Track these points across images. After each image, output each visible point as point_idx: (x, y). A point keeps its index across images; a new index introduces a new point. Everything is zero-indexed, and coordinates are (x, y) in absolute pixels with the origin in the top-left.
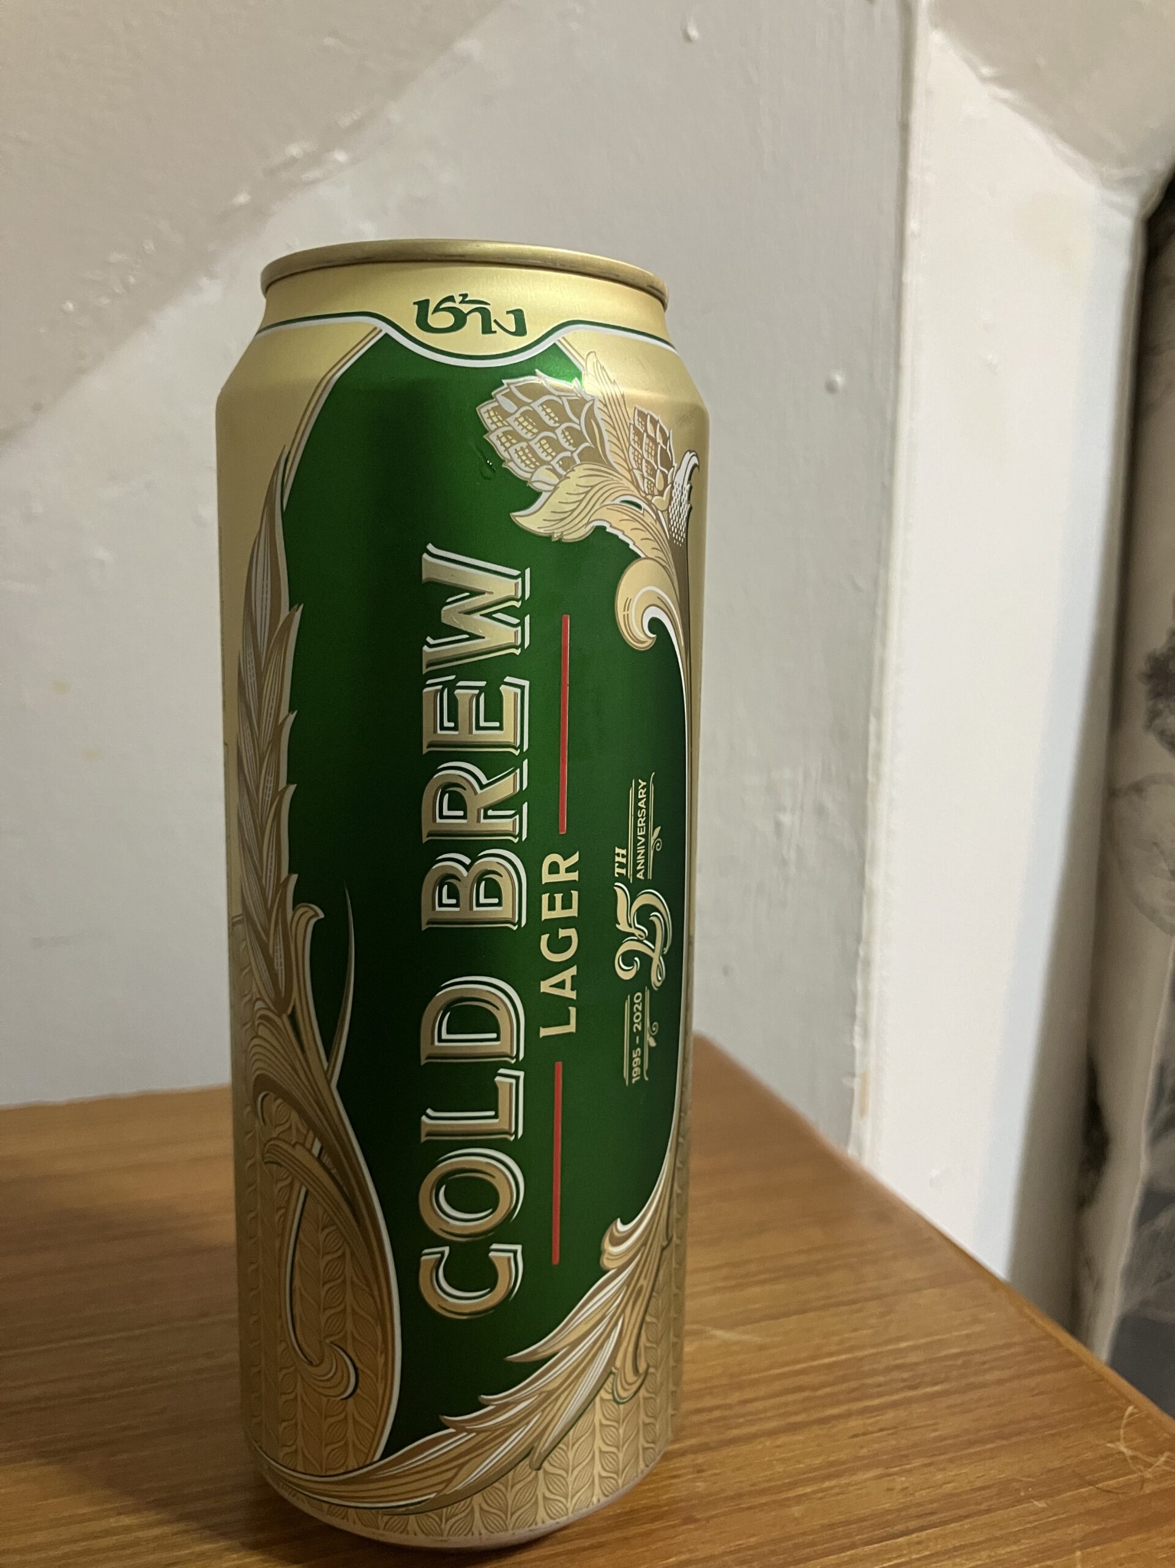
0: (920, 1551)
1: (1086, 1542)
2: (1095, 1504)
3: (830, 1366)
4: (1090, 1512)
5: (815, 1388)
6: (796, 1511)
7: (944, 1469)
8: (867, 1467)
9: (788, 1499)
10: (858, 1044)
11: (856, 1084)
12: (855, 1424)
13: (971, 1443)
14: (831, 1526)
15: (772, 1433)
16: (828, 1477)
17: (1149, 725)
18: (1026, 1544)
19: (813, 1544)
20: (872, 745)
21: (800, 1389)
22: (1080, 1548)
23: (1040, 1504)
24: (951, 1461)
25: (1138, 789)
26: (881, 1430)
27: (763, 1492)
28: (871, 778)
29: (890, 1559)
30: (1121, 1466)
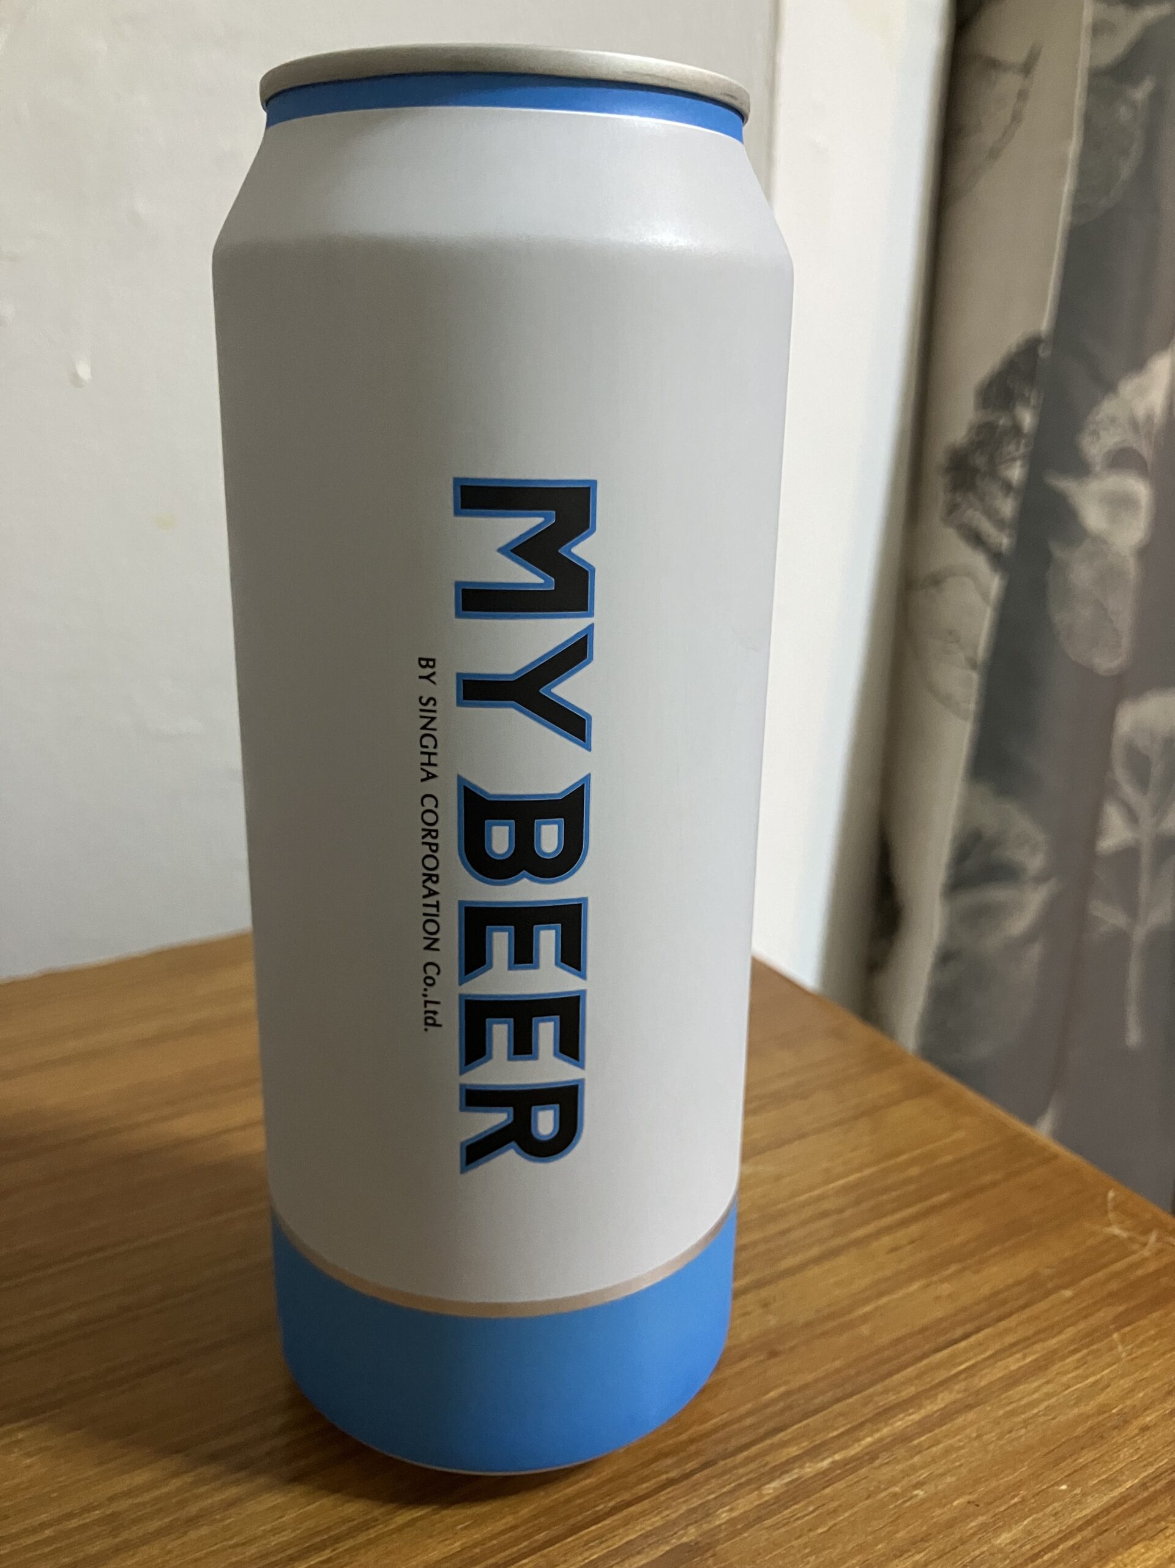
0: (982, 1353)
1: (1121, 1321)
2: (1114, 1286)
3: (845, 1188)
4: (1111, 1295)
6: (865, 1330)
7: (978, 1271)
8: (911, 1280)
9: (852, 1320)
12: (886, 1240)
13: (990, 1244)
14: (899, 1340)
15: (817, 1260)
16: (881, 1294)
18: (1070, 1332)
19: (889, 1360)
21: (825, 1214)
22: (1117, 1329)
23: (1068, 1293)
24: (979, 1262)
25: (935, 581)
26: (912, 1242)
27: (830, 1317)
29: (961, 1364)
30: (1121, 1248)
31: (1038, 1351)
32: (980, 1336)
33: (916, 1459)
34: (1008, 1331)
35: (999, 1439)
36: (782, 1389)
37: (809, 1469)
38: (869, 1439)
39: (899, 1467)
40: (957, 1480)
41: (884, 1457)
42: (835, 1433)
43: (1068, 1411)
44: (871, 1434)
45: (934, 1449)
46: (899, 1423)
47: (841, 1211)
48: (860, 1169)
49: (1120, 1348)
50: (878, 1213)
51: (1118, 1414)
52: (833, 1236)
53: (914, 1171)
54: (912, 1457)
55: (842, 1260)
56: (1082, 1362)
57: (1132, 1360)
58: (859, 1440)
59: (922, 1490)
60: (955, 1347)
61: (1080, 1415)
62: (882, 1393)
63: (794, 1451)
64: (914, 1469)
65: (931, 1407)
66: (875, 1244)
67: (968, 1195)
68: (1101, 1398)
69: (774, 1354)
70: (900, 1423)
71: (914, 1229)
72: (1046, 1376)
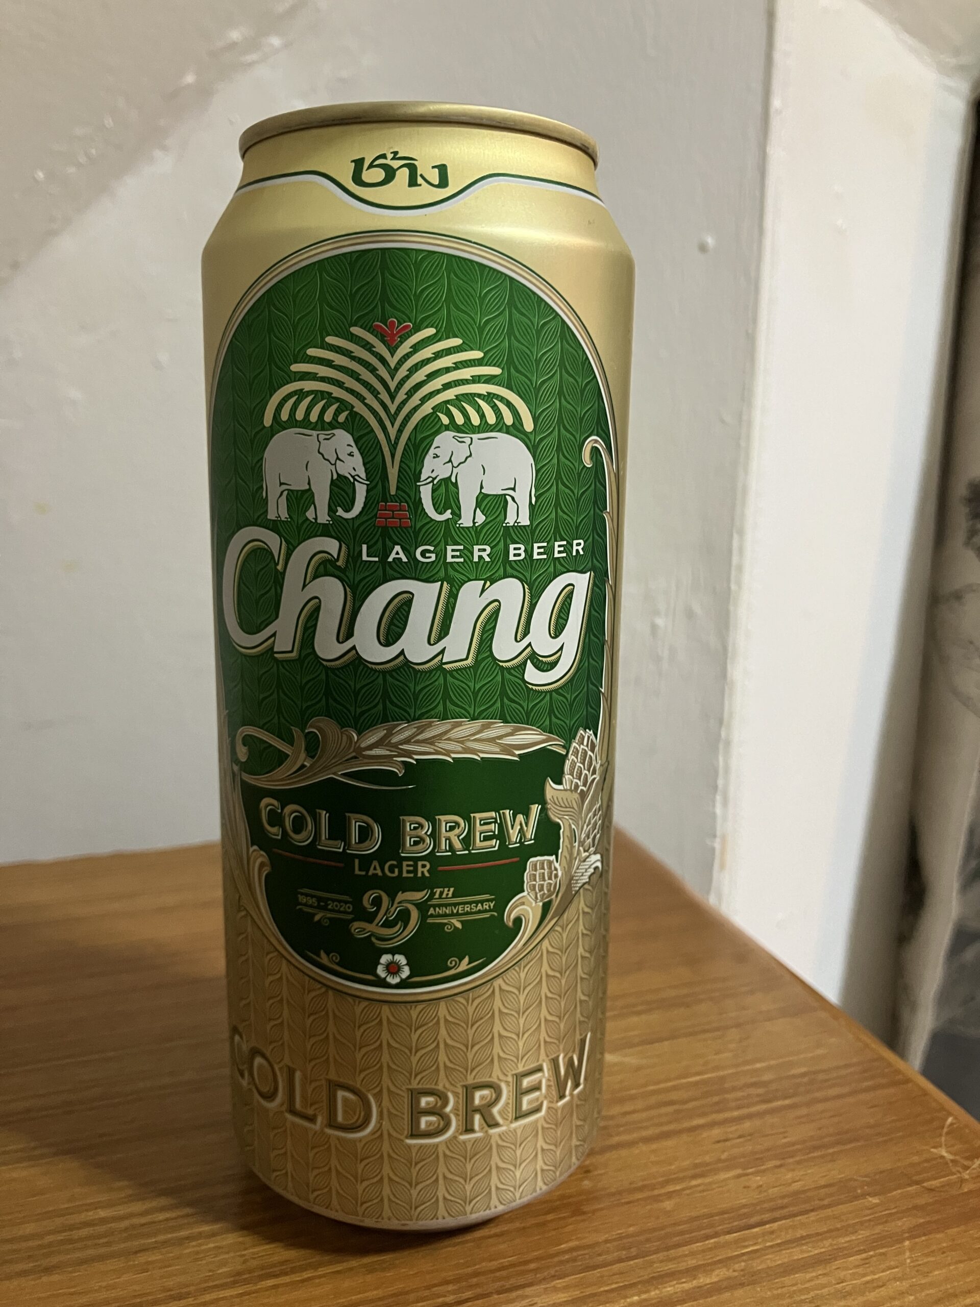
0: (772, 1240)
1: (914, 1233)
2: (921, 1201)
3: (696, 1083)
4: (915, 1207)
5: (685, 1102)
6: (668, 1205)
7: (793, 1170)
8: (728, 1168)
9: (659, 1195)
10: (719, 810)
11: (717, 845)
12: (716, 1132)
13: (816, 1148)
14: (697, 1218)
15: (648, 1140)
16: (694, 1177)
17: (968, 543)
18: (863, 1234)
19: (682, 1233)
20: (735, 559)
21: (671, 1103)
22: (908, 1238)
23: (875, 1200)
24: (799, 1163)
25: (958, 596)
26: (740, 1137)
27: (641, 1189)
28: (733, 587)
29: (746, 1247)
30: (941, 1166)
31: (824, 1247)
32: (775, 1225)
34: (803, 1225)
36: (574, 1243)
38: (636, 1298)
42: (606, 1288)
44: (639, 1295)
49: (907, 1254)
50: (719, 1107)
52: (670, 1122)
53: (766, 1077)
55: (669, 1143)
56: (866, 1262)
57: (914, 1267)
58: (626, 1297)
60: (747, 1232)
62: (662, 1261)
65: (704, 1280)
66: (705, 1134)
68: (872, 1295)
69: (576, 1213)
70: (671, 1289)
71: (746, 1126)
72: (826, 1269)
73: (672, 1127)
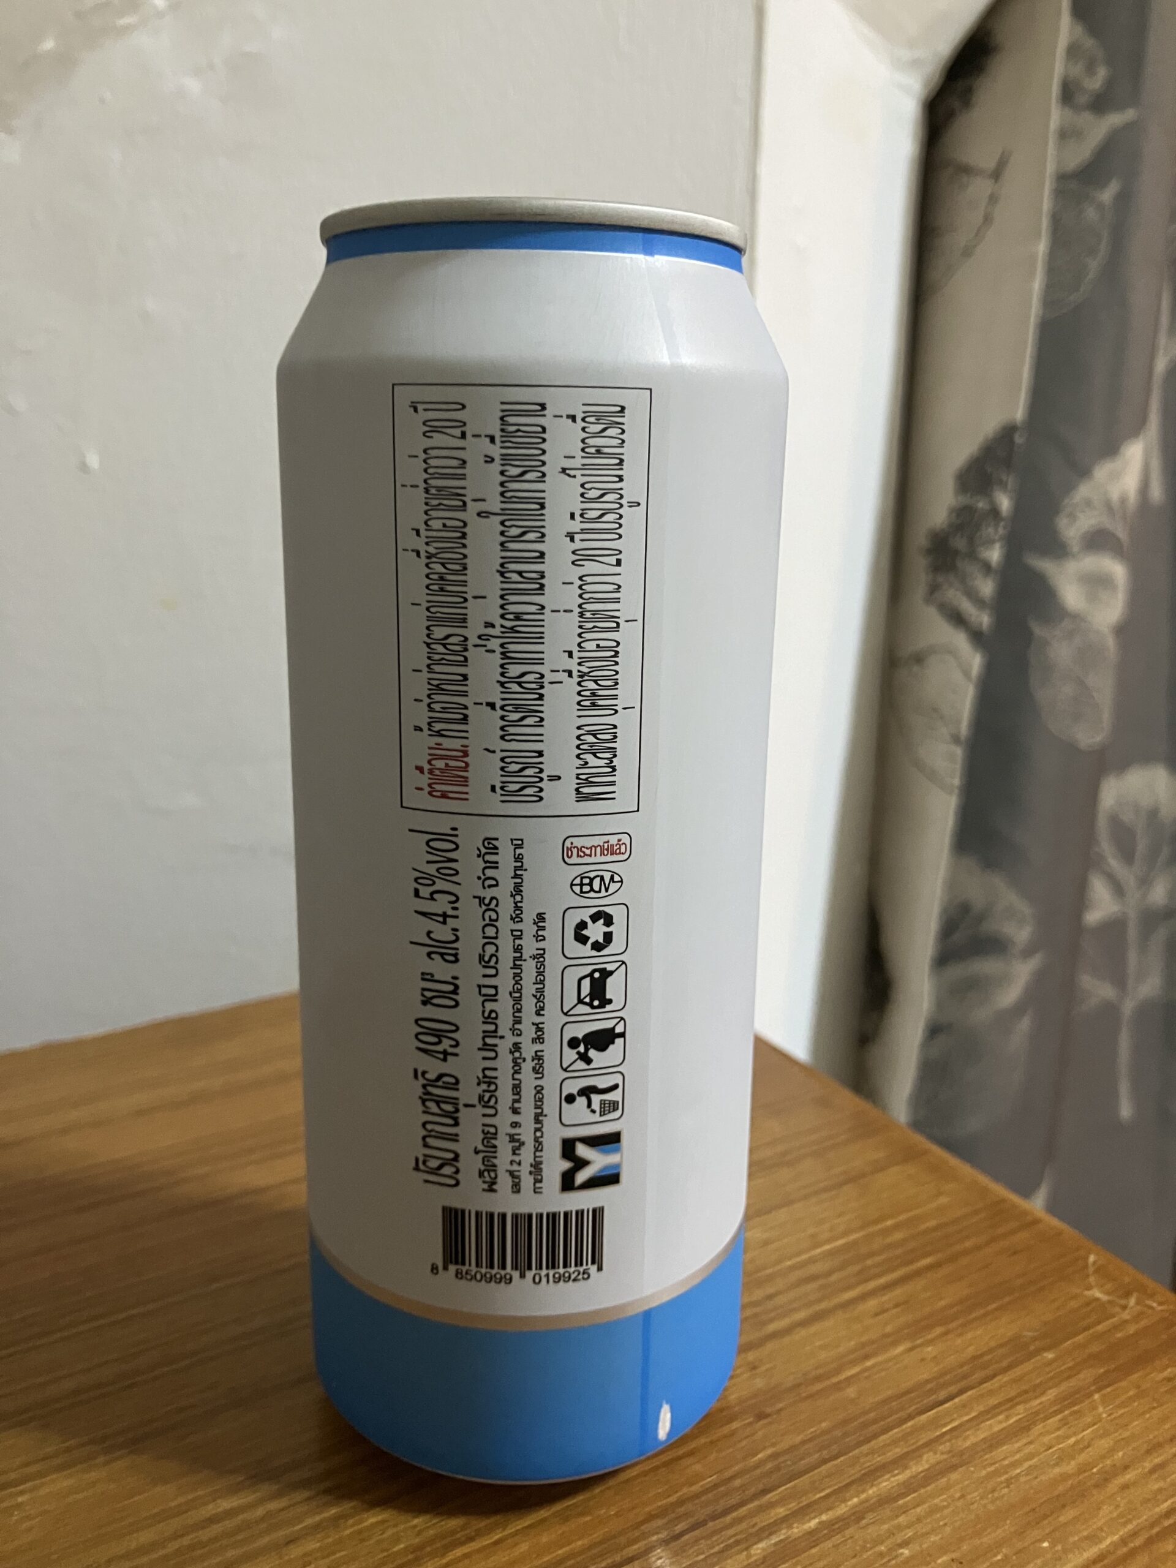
0: (967, 1414)
1: (1101, 1383)
2: (1095, 1348)
3: (831, 1253)
4: (1091, 1358)
5: (825, 1276)
6: (851, 1392)
7: (961, 1334)
8: (894, 1344)
9: (839, 1383)
12: (872, 1304)
13: (975, 1307)
14: (885, 1402)
15: (804, 1323)
16: (866, 1357)
18: (1051, 1394)
19: (875, 1421)
21: (812, 1278)
22: (1099, 1390)
23: (1050, 1355)
24: (964, 1325)
25: (919, 659)
26: (897, 1306)
27: (818, 1379)
29: (945, 1425)
30: (1102, 1311)
31: (1020, 1412)
32: (964, 1396)
33: (902, 1519)
34: (991, 1393)
35: (982, 1498)
36: (769, 1451)
37: (797, 1530)
38: (855, 1500)
39: (886, 1526)
40: (942, 1538)
41: (870, 1517)
42: (822, 1494)
43: (1050, 1470)
44: (857, 1496)
45: (919, 1510)
46: (885, 1484)
47: (830, 1273)
48: (845, 1234)
49: (1101, 1409)
50: (864, 1276)
51: (1098, 1472)
52: (819, 1301)
53: (898, 1236)
54: (897, 1517)
55: (829, 1323)
56: (1064, 1422)
57: (1112, 1421)
58: (845, 1501)
59: (907, 1549)
60: (940, 1408)
61: (1061, 1475)
62: (867, 1455)
63: (781, 1511)
64: (900, 1528)
65: (917, 1468)
66: (862, 1307)
67: (953, 1259)
68: (1082, 1458)
69: (761, 1416)
70: (887, 1484)
71: (898, 1293)
72: (1028, 1436)
73: (824, 1305)
